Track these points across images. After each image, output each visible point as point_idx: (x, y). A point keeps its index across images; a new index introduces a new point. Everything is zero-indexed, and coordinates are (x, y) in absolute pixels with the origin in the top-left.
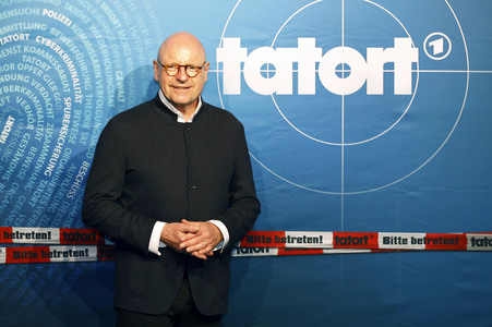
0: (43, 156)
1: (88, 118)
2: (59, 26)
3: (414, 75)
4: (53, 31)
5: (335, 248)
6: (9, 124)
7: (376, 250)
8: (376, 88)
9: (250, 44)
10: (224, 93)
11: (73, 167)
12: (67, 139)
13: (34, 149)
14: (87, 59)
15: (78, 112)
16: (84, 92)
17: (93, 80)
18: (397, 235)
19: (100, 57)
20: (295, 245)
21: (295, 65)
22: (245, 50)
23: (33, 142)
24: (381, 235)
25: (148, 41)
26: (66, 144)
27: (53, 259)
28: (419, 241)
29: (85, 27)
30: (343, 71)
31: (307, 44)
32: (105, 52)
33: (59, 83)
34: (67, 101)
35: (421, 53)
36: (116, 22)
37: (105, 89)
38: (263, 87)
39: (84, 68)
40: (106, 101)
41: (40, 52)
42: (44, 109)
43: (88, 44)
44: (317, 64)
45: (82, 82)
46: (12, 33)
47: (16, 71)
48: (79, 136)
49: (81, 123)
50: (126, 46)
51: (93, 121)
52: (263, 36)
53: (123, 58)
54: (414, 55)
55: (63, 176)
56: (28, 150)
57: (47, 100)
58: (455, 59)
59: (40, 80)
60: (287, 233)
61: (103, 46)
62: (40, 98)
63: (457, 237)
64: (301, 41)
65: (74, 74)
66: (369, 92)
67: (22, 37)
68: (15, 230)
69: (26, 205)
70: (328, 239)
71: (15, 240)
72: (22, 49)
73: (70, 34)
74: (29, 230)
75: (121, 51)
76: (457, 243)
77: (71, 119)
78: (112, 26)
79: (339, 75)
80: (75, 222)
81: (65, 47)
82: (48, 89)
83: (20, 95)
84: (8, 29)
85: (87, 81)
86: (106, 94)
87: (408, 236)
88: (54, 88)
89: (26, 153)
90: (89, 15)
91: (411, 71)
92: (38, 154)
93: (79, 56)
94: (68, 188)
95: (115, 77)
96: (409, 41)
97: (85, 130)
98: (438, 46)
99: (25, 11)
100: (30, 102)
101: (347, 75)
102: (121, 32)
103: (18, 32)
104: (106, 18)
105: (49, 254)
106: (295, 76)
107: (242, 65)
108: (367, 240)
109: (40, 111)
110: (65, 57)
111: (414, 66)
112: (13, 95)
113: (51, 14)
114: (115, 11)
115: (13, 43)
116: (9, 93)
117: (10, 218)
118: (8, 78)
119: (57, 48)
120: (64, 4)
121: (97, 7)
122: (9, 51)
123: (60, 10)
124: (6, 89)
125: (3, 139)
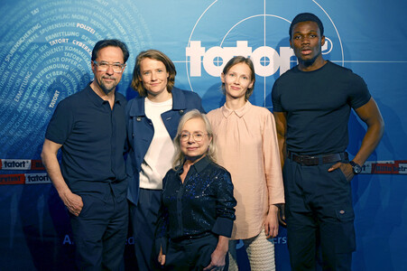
2: (87, 33)
4: (83, 36)
6: (56, 95)
9: (207, 45)
10: (191, 75)
22: (204, 48)
29: (103, 35)
30: (265, 62)
31: (242, 45)
33: (87, 70)
36: (122, 31)
41: (75, 50)
42: (78, 86)
46: (58, 38)
47: (60, 62)
52: (215, 40)
59: (75, 68)
62: (75, 79)
64: (238, 42)
67: (64, 41)
72: (64, 48)
78: (120, 34)
79: (263, 64)
81: (89, 46)
82: (80, 73)
83: (63, 77)
84: (55, 35)
88: (84, 73)
90: (106, 27)
99: (65, 24)
100: (69, 81)
101: (267, 64)
102: (126, 38)
103: (61, 37)
104: (117, 28)
107: (202, 58)
109: (75, 87)
112: (58, 77)
113: (82, 26)
114: (122, 24)
115: (58, 45)
116: (56, 76)
118: (55, 66)
119: (86, 48)
120: (90, 20)
121: (111, 21)
122: (56, 50)
123: (88, 24)
124: (54, 74)
125: (52, 105)
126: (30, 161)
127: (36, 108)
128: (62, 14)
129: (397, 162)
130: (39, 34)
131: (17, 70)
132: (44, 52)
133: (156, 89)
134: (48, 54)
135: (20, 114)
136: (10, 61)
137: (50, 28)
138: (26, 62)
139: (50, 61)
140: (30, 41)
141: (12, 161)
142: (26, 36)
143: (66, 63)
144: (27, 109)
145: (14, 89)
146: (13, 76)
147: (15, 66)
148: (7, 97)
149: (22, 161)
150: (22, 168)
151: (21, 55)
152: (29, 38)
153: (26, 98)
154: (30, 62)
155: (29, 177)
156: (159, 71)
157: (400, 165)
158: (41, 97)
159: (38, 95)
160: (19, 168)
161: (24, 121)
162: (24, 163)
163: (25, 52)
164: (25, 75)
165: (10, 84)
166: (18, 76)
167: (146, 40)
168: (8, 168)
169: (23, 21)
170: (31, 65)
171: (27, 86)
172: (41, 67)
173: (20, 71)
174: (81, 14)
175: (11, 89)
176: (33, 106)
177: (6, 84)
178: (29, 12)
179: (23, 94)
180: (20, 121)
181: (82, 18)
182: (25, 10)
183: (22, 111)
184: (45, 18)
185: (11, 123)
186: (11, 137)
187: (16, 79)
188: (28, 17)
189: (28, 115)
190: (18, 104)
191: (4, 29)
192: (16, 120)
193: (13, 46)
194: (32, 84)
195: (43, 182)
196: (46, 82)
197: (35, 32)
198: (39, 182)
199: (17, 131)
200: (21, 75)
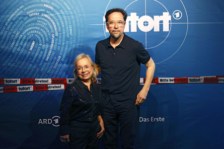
0: (45, 54)
1: (60, 41)
2: (50, 10)
3: (170, 25)
4: (47, 11)
6: (33, 44)
7: (158, 83)
8: (157, 29)
10: (106, 32)
11: (55, 58)
12: (53, 49)
13: (42, 52)
14: (59, 21)
15: (56, 39)
16: (58, 33)
17: (62, 28)
18: (165, 78)
19: (64, 20)
21: (130, 22)
23: (41, 50)
24: (159, 78)
25: (80, 15)
26: (53, 50)
27: (49, 89)
28: (172, 80)
29: (58, 10)
30: (146, 24)
31: (133, 15)
32: (65, 19)
33: (50, 30)
34: (53, 35)
35: (172, 17)
36: (69, 8)
37: (66, 31)
39: (58, 24)
40: (66, 35)
41: (43, 19)
42: (45, 38)
43: (59, 16)
44: (137, 21)
45: (58, 29)
46: (33, 13)
47: (35, 26)
48: (57, 47)
49: (58, 43)
50: (72, 16)
51: (62, 42)
53: (72, 21)
54: (169, 18)
55: (52, 61)
56: (40, 52)
57: (46, 35)
58: (183, 19)
59: (43, 28)
61: (64, 17)
62: (44, 35)
63: (185, 78)
65: (55, 26)
66: (155, 31)
67: (37, 14)
68: (36, 80)
69: (40, 71)
71: (36, 83)
72: (37, 18)
73: (53, 13)
74: (41, 80)
75: (71, 18)
76: (185, 81)
77: (54, 42)
78: (67, 10)
79: (145, 25)
80: (56, 77)
81: (51, 17)
82: (46, 31)
83: (37, 34)
84: (32, 11)
85: (59, 29)
86: (66, 33)
87: (168, 79)
88: (48, 31)
89: (39, 53)
90: (60, 6)
92: (43, 54)
93: (56, 20)
94: (54, 65)
95: (69, 27)
96: (168, 13)
97: (59, 45)
98: (178, 15)
99: (38, 5)
100: (40, 36)
101: (147, 25)
102: (70, 12)
103: (36, 12)
104: (65, 7)
105: (48, 88)
106: (130, 26)
108: (155, 80)
109: (43, 39)
110: (52, 20)
111: (170, 21)
112: (34, 34)
113: (47, 6)
114: (68, 5)
115: (34, 16)
116: (33, 33)
117: (34, 76)
118: (32, 28)
119: (49, 17)
120: (51, 2)
121: (62, 3)
122: (33, 19)
123: (50, 5)
124: (32, 32)
125: (31, 49)
126: (19, 79)
127: (22, 51)
129: (217, 77)
130: (23, 11)
132: (26, 20)
134: (30, 20)
135: (14, 54)
136: (8, 25)
137: (29, 7)
138: (16, 26)
139: (30, 25)
140: (19, 14)
141: (9, 79)
142: (16, 12)
143: (38, 26)
144: (18, 52)
145: (10, 40)
146: (10, 33)
147: (10, 28)
148: (6, 45)
149: (15, 79)
150: (15, 83)
151: (14, 22)
152: (18, 13)
153: (17, 45)
154: (18, 26)
155: (19, 88)
157: (219, 78)
158: (25, 44)
159: (23, 43)
160: (14, 83)
161: (16, 58)
162: (16, 80)
163: (16, 20)
164: (16, 33)
165: (8, 38)
166: (12, 34)
167: (81, 13)
168: (7, 83)
169: (14, 3)
171: (17, 39)
172: (24, 28)
173: (13, 31)
176: (20, 50)
177: (6, 38)
179: (15, 43)
180: (14, 58)
181: (47, 1)
184: (27, 2)
185: (9, 59)
186: (9, 67)
188: (17, 1)
189: (18, 54)
190: (13, 48)
191: (4, 8)
192: (12, 58)
193: (9, 17)
194: (20, 38)
195: (27, 90)
196: (27, 36)
197: (21, 9)
198: (25, 91)
199: (12, 63)
200: (14, 33)
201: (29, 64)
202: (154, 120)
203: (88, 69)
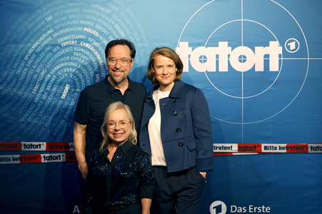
2: (93, 36)
3: (280, 61)
4: (89, 39)
5: (239, 152)
6: (67, 88)
7: (260, 153)
8: (260, 68)
9: (193, 45)
18: (272, 145)
20: (218, 151)
21: (217, 56)
22: (191, 48)
24: (263, 145)
28: (283, 148)
29: (106, 37)
30: (242, 59)
31: (223, 45)
33: (93, 67)
34: (97, 76)
35: (284, 49)
38: (200, 68)
41: (82, 50)
42: (85, 80)
44: (229, 55)
46: (68, 41)
47: (70, 61)
52: (200, 41)
54: (280, 50)
57: (87, 76)
58: (301, 52)
59: (83, 65)
60: (214, 145)
62: (83, 74)
63: (303, 145)
64: (220, 43)
65: (101, 62)
66: (256, 70)
67: (73, 42)
68: (70, 144)
70: (235, 147)
71: (70, 149)
72: (73, 49)
73: (98, 41)
76: (303, 149)
78: (121, 37)
79: (240, 61)
81: (95, 48)
82: (87, 70)
83: (72, 73)
84: (66, 38)
87: (277, 145)
88: (90, 69)
90: (108, 31)
91: (278, 59)
96: (277, 43)
98: (292, 46)
99: (74, 29)
100: (78, 77)
101: (245, 61)
103: (71, 40)
104: (117, 32)
106: (217, 62)
107: (189, 56)
108: (256, 148)
109: (83, 81)
110: (96, 53)
111: (280, 55)
112: (69, 73)
113: (89, 30)
114: (122, 28)
115: (68, 46)
116: (66, 72)
118: (66, 64)
119: (92, 48)
120: (95, 25)
121: (113, 26)
122: (67, 50)
123: (93, 28)
124: (65, 70)
125: (64, 96)
126: (45, 143)
127: (50, 99)
128: (72, 20)
130: (52, 37)
131: (34, 67)
133: (166, 82)
134: (63, 52)
135: (37, 104)
136: (29, 59)
137: (61, 32)
138: (41, 61)
139: (62, 59)
140: (45, 43)
141: (29, 143)
142: (42, 39)
143: (75, 61)
144: (43, 100)
145: (32, 83)
146: (31, 72)
147: (32, 64)
148: (26, 90)
149: (38, 143)
150: (39, 149)
151: (38, 54)
152: (44, 40)
153: (41, 91)
154: (45, 61)
155: (44, 157)
156: (170, 66)
158: (54, 89)
159: (52, 88)
160: (36, 149)
161: (40, 110)
162: (40, 145)
163: (41, 52)
164: (41, 72)
165: (28, 79)
166: (35, 73)
167: (142, 41)
168: (26, 149)
169: (39, 26)
170: (46, 63)
171: (43, 81)
172: (54, 64)
173: (36, 68)
174: (88, 20)
175: (29, 83)
176: (47, 98)
177: (25, 79)
178: (44, 19)
179: (39, 87)
180: (37, 110)
181: (89, 23)
182: (41, 17)
183: (38, 102)
184: (57, 24)
185: (29, 111)
186: (29, 124)
187: (33, 74)
188: (43, 23)
189: (43, 105)
190: (35, 95)
191: (23, 33)
192: (34, 109)
193: (30, 47)
194: (47, 79)
195: (56, 161)
196: (58, 77)
197: (49, 35)
198: (53, 161)
199: (34, 118)
200: (38, 71)
201: (61, 120)
202: (253, 210)
203: (124, 126)
